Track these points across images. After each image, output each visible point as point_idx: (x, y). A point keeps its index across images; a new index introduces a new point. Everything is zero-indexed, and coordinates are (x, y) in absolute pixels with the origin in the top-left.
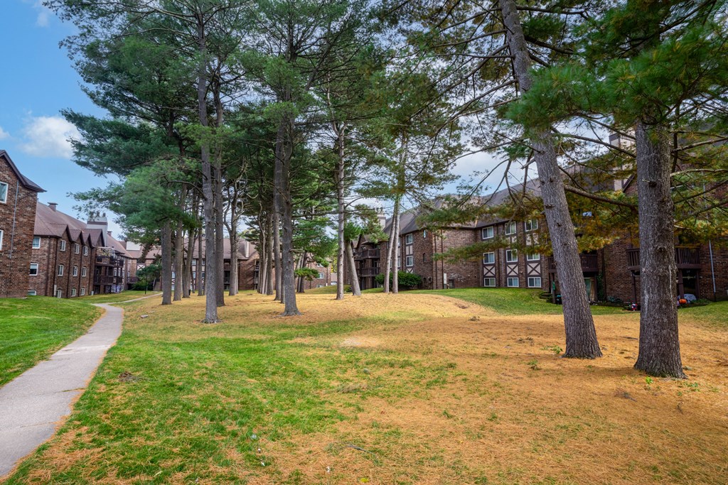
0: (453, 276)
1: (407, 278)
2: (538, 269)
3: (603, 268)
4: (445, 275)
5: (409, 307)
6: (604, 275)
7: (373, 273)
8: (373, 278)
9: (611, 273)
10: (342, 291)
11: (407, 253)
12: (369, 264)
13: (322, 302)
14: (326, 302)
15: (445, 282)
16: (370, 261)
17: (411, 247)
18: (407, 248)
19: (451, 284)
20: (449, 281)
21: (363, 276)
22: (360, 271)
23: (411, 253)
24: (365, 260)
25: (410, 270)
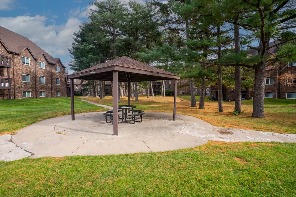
0: (184, 91)
1: (169, 92)
2: (209, 90)
3: (226, 90)
4: (181, 91)
5: (167, 100)
6: (225, 93)
7: (158, 90)
8: (158, 92)
9: (227, 92)
10: (149, 96)
11: (169, 84)
12: (157, 87)
13: (143, 99)
14: (145, 99)
15: (181, 93)
16: (157, 86)
17: (171, 82)
18: (170, 82)
19: (183, 94)
20: (182, 93)
21: (155, 91)
22: (154, 89)
23: (171, 84)
24: (155, 86)
25: (170, 89)
